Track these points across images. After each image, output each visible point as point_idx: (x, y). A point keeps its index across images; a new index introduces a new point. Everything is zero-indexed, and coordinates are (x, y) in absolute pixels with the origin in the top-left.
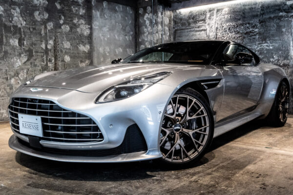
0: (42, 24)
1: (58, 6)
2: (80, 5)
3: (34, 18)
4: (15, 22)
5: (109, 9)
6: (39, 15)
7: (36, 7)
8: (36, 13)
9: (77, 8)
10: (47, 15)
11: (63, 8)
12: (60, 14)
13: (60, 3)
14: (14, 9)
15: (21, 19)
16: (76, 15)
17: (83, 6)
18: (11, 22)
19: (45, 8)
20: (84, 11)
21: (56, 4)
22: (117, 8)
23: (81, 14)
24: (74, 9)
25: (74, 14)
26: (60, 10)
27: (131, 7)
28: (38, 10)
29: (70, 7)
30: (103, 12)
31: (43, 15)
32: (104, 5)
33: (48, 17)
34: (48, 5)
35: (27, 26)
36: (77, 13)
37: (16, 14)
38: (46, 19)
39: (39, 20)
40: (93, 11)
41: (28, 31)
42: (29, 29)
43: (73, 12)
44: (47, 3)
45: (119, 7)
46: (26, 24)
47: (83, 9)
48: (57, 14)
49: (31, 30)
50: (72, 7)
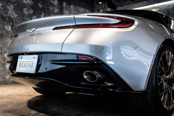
0: (28, 17)
1: (40, 6)
2: (55, 6)
3: (23, 12)
4: (10, 14)
5: (74, 10)
6: (27, 10)
7: (25, 5)
8: (25, 10)
9: (53, 8)
10: (33, 11)
11: (43, 7)
12: (41, 11)
13: (42, 4)
14: (9, 5)
15: (14, 12)
16: (53, 12)
17: (57, 7)
18: (6, 14)
19: (31, 6)
20: (58, 10)
21: (39, 4)
22: (80, 10)
23: (55, 12)
24: (51, 8)
25: (51, 12)
26: (41, 8)
27: (89, 10)
28: (26, 7)
29: (48, 6)
30: (71, 12)
31: (30, 11)
32: (72, 7)
33: (33, 12)
34: (33, 5)
35: (18, 17)
36: (53, 11)
37: (10, 9)
38: (31, 14)
39: (27, 14)
40: (64, 11)
41: (19, 21)
42: (19, 20)
43: (50, 10)
44: (33, 3)
45: (81, 10)
46: (17, 16)
47: (57, 9)
48: (39, 11)
49: (21, 20)
50: (50, 7)
